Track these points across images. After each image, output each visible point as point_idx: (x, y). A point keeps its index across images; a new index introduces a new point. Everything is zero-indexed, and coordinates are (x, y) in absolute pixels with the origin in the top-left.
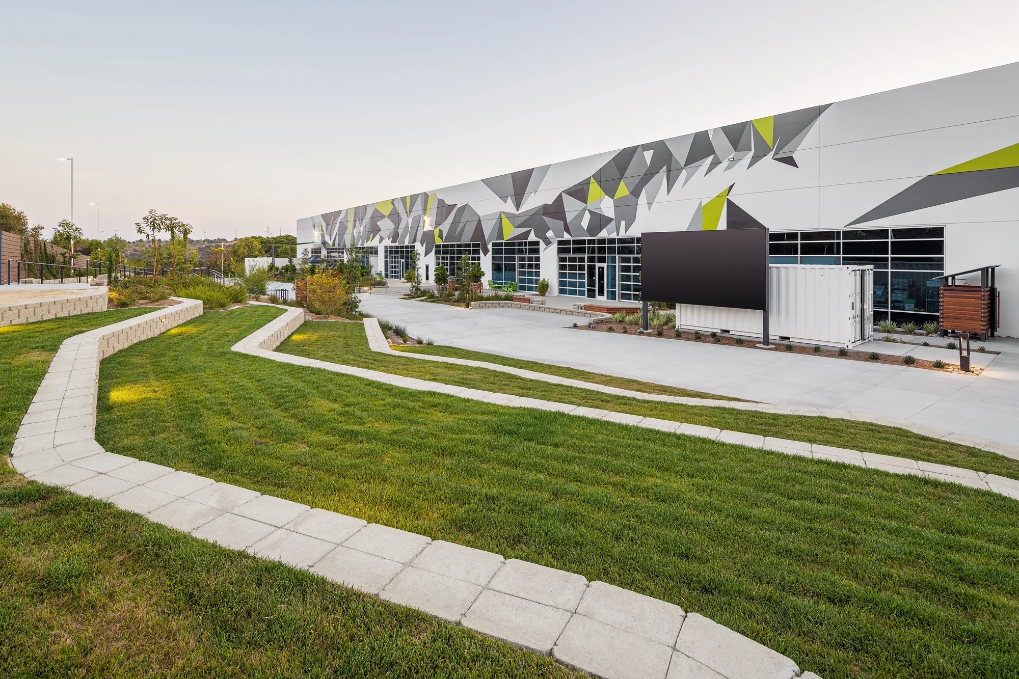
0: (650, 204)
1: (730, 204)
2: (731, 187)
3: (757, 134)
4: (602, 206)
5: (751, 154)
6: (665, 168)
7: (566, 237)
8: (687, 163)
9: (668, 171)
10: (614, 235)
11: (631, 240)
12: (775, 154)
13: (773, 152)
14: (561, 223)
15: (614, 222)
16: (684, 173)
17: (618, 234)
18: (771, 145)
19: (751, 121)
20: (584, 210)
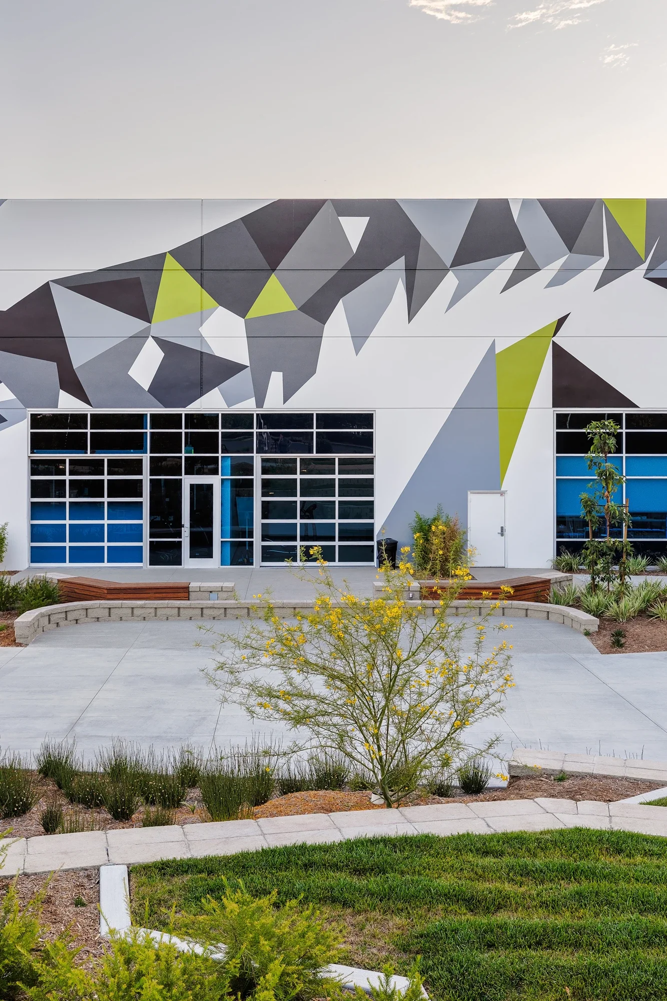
0: (359, 338)
1: (559, 354)
2: (561, 322)
3: (614, 228)
4: (205, 330)
5: (603, 263)
6: (401, 263)
7: (68, 404)
8: (460, 260)
9: (410, 270)
10: (248, 406)
11: (303, 420)
12: (649, 270)
13: (645, 266)
14: (50, 369)
15: (246, 375)
16: (450, 282)
17: (260, 403)
18: (641, 251)
19: (601, 202)
20: (141, 337)
